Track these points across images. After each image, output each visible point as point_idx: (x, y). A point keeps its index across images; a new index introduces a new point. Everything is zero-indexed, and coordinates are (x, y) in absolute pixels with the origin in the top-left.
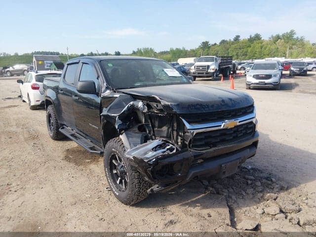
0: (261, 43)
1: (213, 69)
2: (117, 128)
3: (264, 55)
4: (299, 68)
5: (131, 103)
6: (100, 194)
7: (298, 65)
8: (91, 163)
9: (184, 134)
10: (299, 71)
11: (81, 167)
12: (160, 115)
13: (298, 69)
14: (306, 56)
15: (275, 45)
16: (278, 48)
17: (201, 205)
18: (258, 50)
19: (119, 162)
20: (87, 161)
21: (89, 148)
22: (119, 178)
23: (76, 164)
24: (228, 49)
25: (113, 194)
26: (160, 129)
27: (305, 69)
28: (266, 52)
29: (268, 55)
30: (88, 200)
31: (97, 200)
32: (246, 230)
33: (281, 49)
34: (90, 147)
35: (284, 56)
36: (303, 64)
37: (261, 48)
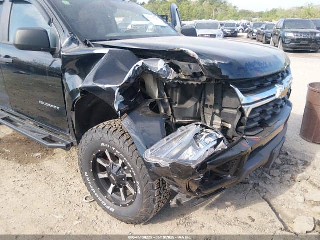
0: (189, 4)
1: (152, 30)
2: (117, 110)
3: (191, 17)
4: (231, 29)
5: (140, 63)
6: (78, 210)
7: (229, 26)
8: (43, 158)
9: (221, 111)
10: (231, 32)
11: (31, 167)
12: (190, 83)
13: (230, 31)
14: (229, 19)
15: (201, 7)
16: (204, 10)
17: (232, 204)
18: (185, 12)
19: (111, 161)
20: (37, 155)
21: (43, 139)
22: (112, 186)
23: (20, 162)
24: (157, 10)
25: (100, 208)
26: (182, 106)
27: (236, 30)
28: (193, 14)
29: (195, 17)
30: (62, 224)
31: (77, 222)
32: (307, 233)
33: (207, 11)
34: (44, 137)
35: (210, 18)
36: (234, 25)
37: (189, 10)
